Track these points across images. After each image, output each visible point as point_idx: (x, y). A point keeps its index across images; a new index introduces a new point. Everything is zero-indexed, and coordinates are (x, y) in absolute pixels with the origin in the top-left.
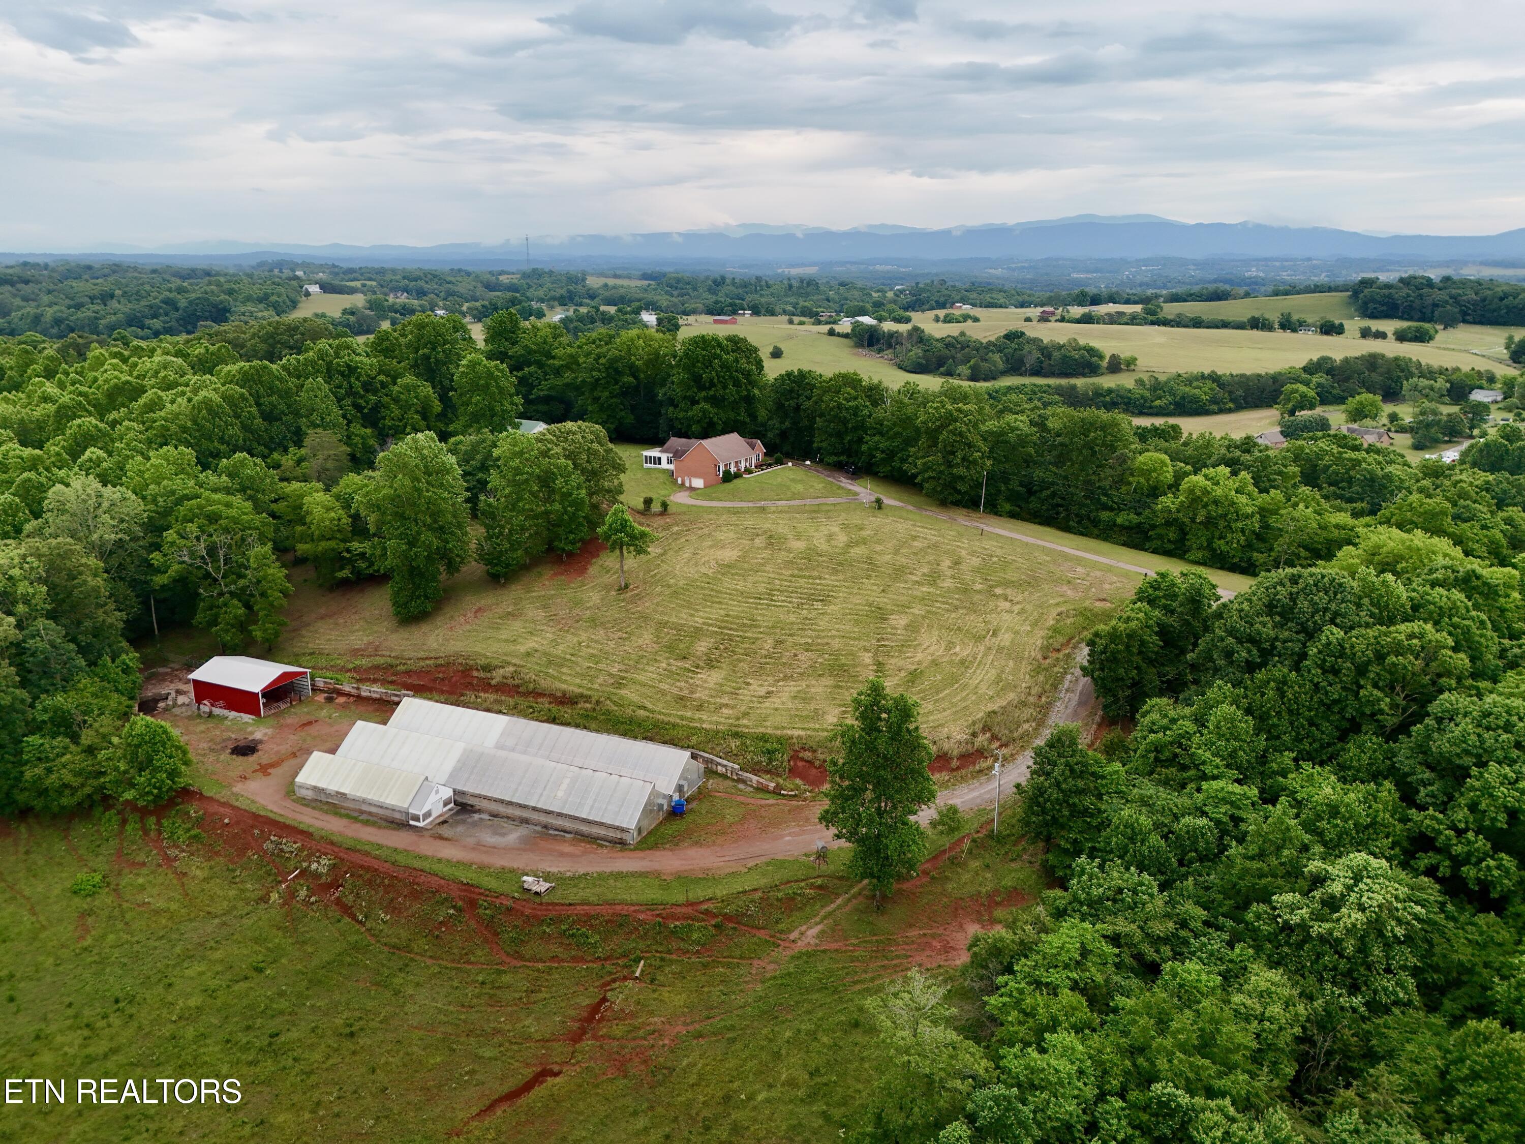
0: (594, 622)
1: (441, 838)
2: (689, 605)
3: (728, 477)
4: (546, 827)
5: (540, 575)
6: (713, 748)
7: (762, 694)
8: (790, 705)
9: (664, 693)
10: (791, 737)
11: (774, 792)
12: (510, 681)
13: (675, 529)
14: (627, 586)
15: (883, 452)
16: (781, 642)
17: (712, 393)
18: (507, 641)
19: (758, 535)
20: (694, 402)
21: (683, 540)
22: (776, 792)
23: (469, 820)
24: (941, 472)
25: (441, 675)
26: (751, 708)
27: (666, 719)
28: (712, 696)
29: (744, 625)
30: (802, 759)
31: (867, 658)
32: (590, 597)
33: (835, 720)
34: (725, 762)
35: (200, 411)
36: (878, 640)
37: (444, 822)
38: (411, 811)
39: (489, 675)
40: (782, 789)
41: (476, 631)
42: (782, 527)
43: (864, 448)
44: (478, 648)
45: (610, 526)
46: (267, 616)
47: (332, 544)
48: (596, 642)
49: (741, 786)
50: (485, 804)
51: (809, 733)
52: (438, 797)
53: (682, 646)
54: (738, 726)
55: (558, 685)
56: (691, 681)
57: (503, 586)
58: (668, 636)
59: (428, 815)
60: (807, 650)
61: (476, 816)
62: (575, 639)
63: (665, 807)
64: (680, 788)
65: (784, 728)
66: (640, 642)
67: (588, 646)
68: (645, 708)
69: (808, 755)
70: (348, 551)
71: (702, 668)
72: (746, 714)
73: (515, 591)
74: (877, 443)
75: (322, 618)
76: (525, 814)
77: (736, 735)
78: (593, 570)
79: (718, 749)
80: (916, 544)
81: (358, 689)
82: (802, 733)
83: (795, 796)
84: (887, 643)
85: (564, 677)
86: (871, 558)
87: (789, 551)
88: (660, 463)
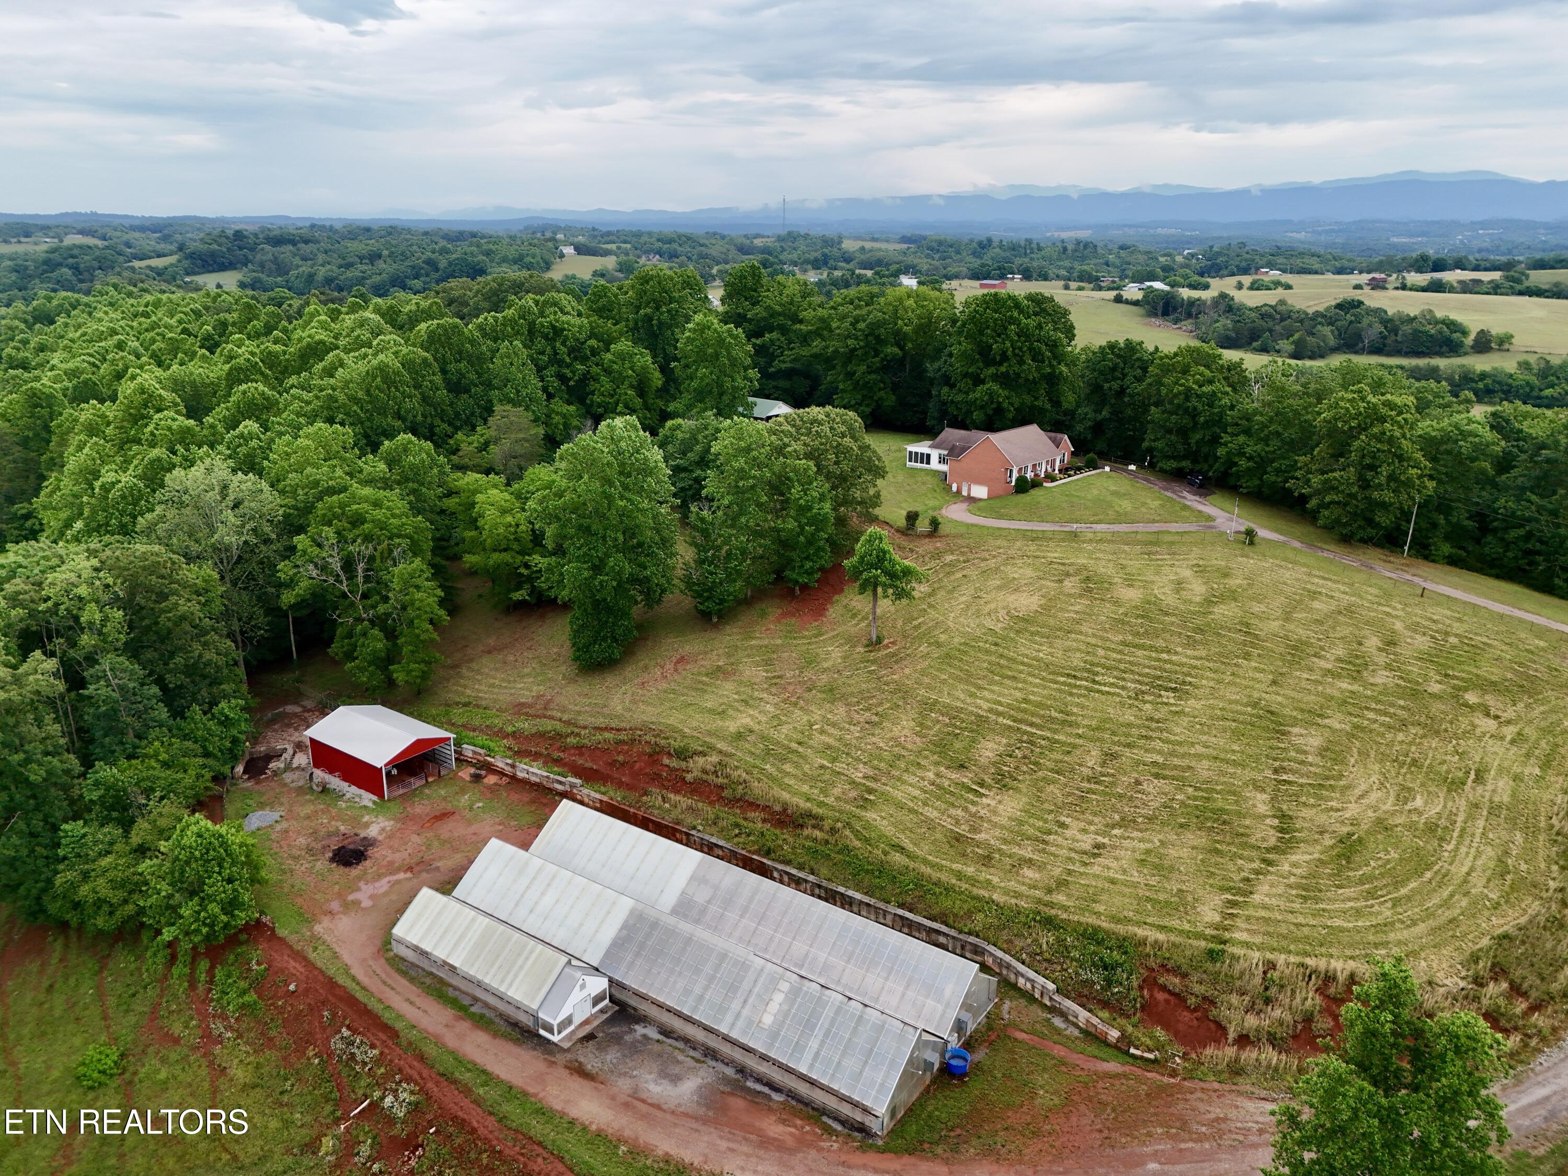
0: (832, 693)
1: (580, 1071)
2: (968, 678)
3: (1023, 486)
4: (741, 1070)
5: (763, 615)
6: (1010, 942)
7: (1087, 847)
8: (1136, 877)
9: (931, 826)
10: (1143, 942)
11: (1115, 1047)
12: (711, 778)
13: (949, 558)
14: (879, 640)
15: (1250, 458)
16: (1113, 756)
17: (1003, 369)
18: (711, 711)
19: (1068, 575)
20: (978, 381)
21: (959, 575)
22: (1121, 1048)
23: (628, 1038)
24: (1352, 496)
25: (621, 758)
26: (1070, 873)
27: (935, 875)
28: (1005, 841)
29: (1052, 720)
30: (1163, 988)
31: (1261, 803)
32: (828, 653)
33: (1217, 918)
34: (1031, 974)
35: (374, 378)
36: (1276, 771)
37: (590, 1037)
38: (541, 1015)
39: (683, 765)
40: (1130, 1044)
41: (674, 691)
42: (1104, 567)
43: (1221, 451)
44: (674, 719)
45: (862, 558)
46: (413, 652)
47: (506, 557)
48: (834, 725)
49: (1058, 1022)
50: (653, 1012)
51: (1173, 938)
52: (585, 993)
53: (958, 745)
54: (1051, 905)
55: (777, 792)
56: (973, 809)
57: (716, 626)
58: (937, 725)
59: (569, 1021)
60: (1157, 776)
61: (640, 1030)
62: (805, 718)
63: (936, 1066)
64: (959, 1026)
65: (1128, 920)
66: (896, 730)
67: (822, 732)
68: (902, 849)
69: (1174, 982)
70: (527, 566)
71: (989, 788)
72: (1061, 884)
73: (730, 636)
74: (1241, 447)
75: (489, 652)
76: (713, 1042)
77: (1049, 923)
78: (834, 612)
79: (1019, 943)
80: (1316, 605)
81: (513, 766)
82: (1161, 937)
83: (1155, 1061)
84: (1291, 777)
85: (786, 780)
86: (1247, 625)
87: (1117, 603)
88: (928, 463)
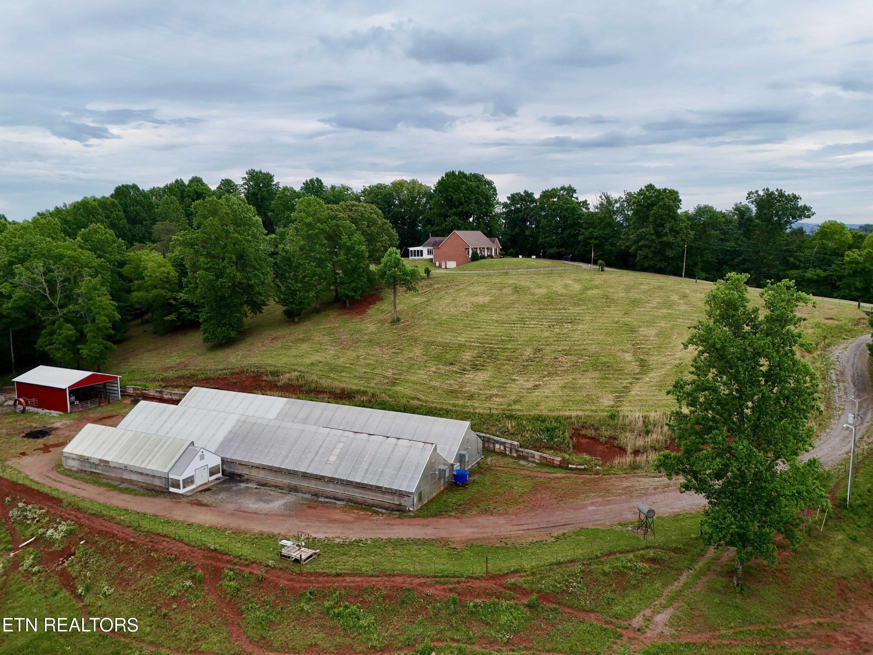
0: (371, 343)
1: (200, 504)
2: (452, 330)
3: (475, 257)
4: (316, 495)
5: (327, 315)
6: (488, 429)
7: (530, 387)
8: (560, 393)
9: (435, 388)
10: (570, 417)
11: (560, 466)
12: (295, 382)
13: (436, 286)
15: (596, 239)
16: (540, 350)
18: (295, 356)
19: (505, 287)
20: (446, 216)
21: (443, 293)
22: (564, 466)
23: (235, 488)
24: (652, 241)
25: (234, 380)
26: (521, 397)
27: (439, 406)
28: (481, 390)
29: (503, 341)
30: (585, 436)
31: (628, 357)
32: (367, 327)
33: (612, 403)
34: (503, 440)
36: (633, 345)
37: (208, 489)
38: (171, 476)
39: (276, 378)
40: (569, 463)
41: (270, 350)
42: (524, 282)
43: (581, 238)
44: (270, 361)
45: (386, 264)
46: (94, 337)
47: (163, 292)
48: (373, 355)
49: (522, 462)
50: (254, 473)
51: (587, 413)
52: (203, 463)
53: (448, 356)
54: (512, 410)
55: (337, 384)
56: (460, 380)
57: (297, 323)
58: (435, 350)
59: (189, 481)
60: (566, 355)
61: (243, 485)
62: (354, 354)
63: (447, 474)
64: (461, 458)
65: (561, 410)
66: (411, 355)
67: (365, 359)
68: (418, 399)
69: (591, 433)
71: (469, 371)
72: (517, 402)
73: (306, 326)
74: (591, 233)
76: (294, 482)
77: (510, 417)
78: (369, 312)
79: (494, 429)
80: (642, 287)
81: (161, 392)
82: (580, 413)
83: (585, 469)
84: (643, 346)
85: (343, 379)
86: (606, 295)
87: (533, 294)
88: (422, 255)
